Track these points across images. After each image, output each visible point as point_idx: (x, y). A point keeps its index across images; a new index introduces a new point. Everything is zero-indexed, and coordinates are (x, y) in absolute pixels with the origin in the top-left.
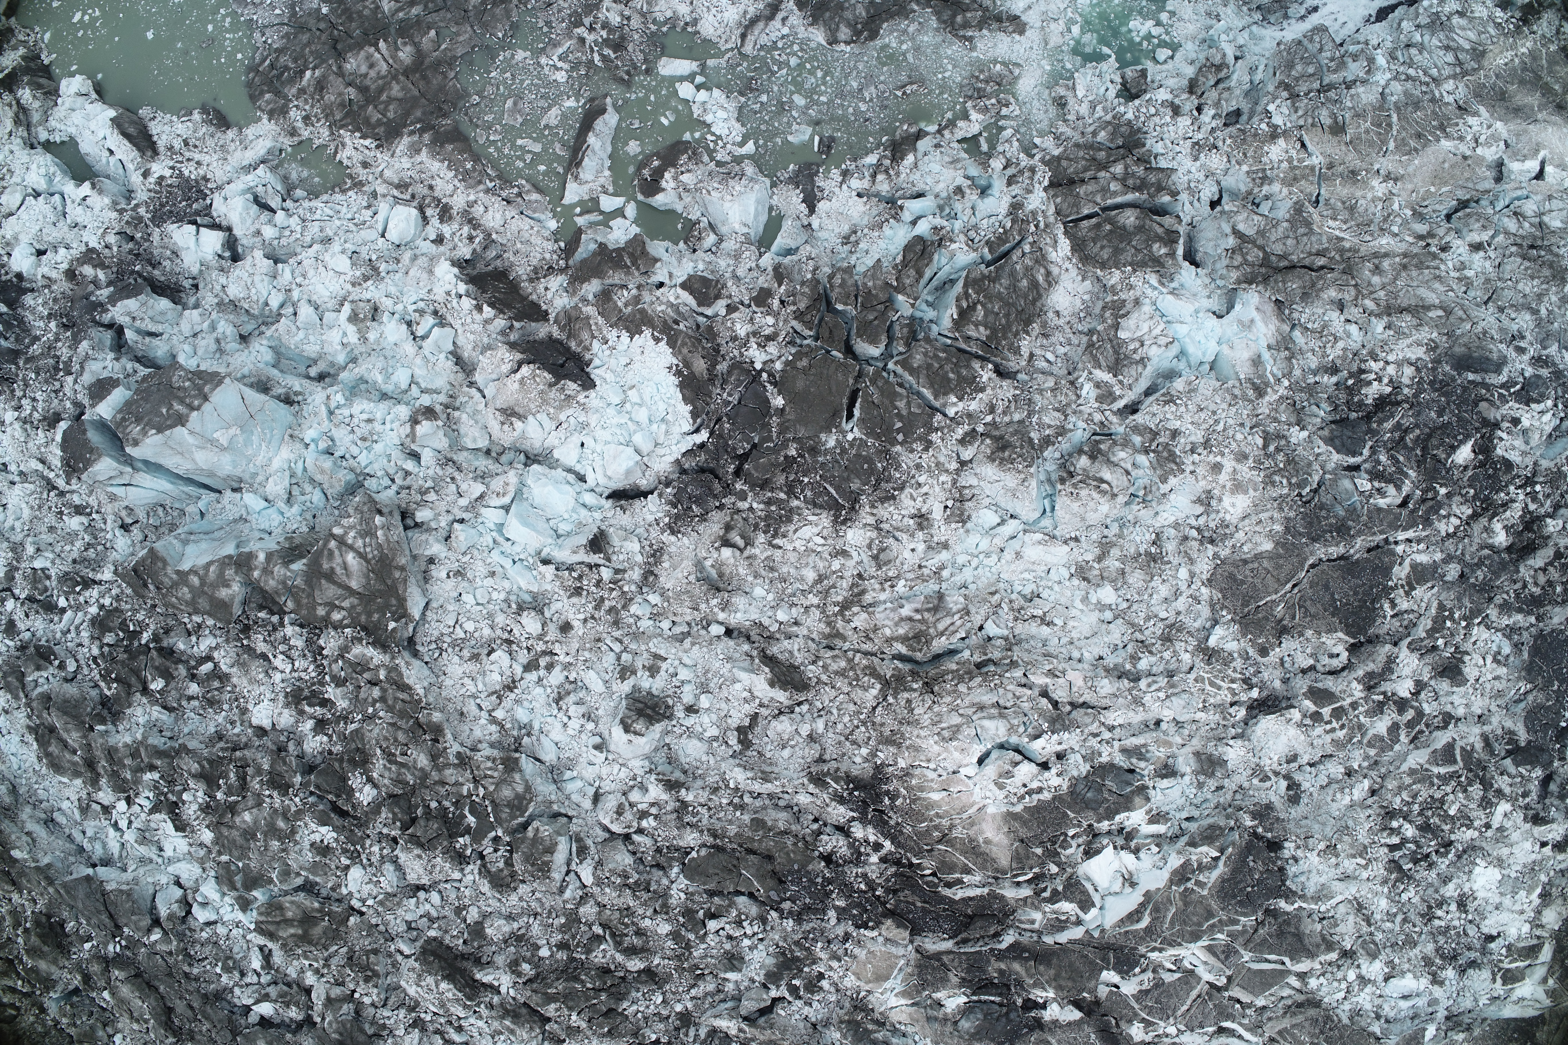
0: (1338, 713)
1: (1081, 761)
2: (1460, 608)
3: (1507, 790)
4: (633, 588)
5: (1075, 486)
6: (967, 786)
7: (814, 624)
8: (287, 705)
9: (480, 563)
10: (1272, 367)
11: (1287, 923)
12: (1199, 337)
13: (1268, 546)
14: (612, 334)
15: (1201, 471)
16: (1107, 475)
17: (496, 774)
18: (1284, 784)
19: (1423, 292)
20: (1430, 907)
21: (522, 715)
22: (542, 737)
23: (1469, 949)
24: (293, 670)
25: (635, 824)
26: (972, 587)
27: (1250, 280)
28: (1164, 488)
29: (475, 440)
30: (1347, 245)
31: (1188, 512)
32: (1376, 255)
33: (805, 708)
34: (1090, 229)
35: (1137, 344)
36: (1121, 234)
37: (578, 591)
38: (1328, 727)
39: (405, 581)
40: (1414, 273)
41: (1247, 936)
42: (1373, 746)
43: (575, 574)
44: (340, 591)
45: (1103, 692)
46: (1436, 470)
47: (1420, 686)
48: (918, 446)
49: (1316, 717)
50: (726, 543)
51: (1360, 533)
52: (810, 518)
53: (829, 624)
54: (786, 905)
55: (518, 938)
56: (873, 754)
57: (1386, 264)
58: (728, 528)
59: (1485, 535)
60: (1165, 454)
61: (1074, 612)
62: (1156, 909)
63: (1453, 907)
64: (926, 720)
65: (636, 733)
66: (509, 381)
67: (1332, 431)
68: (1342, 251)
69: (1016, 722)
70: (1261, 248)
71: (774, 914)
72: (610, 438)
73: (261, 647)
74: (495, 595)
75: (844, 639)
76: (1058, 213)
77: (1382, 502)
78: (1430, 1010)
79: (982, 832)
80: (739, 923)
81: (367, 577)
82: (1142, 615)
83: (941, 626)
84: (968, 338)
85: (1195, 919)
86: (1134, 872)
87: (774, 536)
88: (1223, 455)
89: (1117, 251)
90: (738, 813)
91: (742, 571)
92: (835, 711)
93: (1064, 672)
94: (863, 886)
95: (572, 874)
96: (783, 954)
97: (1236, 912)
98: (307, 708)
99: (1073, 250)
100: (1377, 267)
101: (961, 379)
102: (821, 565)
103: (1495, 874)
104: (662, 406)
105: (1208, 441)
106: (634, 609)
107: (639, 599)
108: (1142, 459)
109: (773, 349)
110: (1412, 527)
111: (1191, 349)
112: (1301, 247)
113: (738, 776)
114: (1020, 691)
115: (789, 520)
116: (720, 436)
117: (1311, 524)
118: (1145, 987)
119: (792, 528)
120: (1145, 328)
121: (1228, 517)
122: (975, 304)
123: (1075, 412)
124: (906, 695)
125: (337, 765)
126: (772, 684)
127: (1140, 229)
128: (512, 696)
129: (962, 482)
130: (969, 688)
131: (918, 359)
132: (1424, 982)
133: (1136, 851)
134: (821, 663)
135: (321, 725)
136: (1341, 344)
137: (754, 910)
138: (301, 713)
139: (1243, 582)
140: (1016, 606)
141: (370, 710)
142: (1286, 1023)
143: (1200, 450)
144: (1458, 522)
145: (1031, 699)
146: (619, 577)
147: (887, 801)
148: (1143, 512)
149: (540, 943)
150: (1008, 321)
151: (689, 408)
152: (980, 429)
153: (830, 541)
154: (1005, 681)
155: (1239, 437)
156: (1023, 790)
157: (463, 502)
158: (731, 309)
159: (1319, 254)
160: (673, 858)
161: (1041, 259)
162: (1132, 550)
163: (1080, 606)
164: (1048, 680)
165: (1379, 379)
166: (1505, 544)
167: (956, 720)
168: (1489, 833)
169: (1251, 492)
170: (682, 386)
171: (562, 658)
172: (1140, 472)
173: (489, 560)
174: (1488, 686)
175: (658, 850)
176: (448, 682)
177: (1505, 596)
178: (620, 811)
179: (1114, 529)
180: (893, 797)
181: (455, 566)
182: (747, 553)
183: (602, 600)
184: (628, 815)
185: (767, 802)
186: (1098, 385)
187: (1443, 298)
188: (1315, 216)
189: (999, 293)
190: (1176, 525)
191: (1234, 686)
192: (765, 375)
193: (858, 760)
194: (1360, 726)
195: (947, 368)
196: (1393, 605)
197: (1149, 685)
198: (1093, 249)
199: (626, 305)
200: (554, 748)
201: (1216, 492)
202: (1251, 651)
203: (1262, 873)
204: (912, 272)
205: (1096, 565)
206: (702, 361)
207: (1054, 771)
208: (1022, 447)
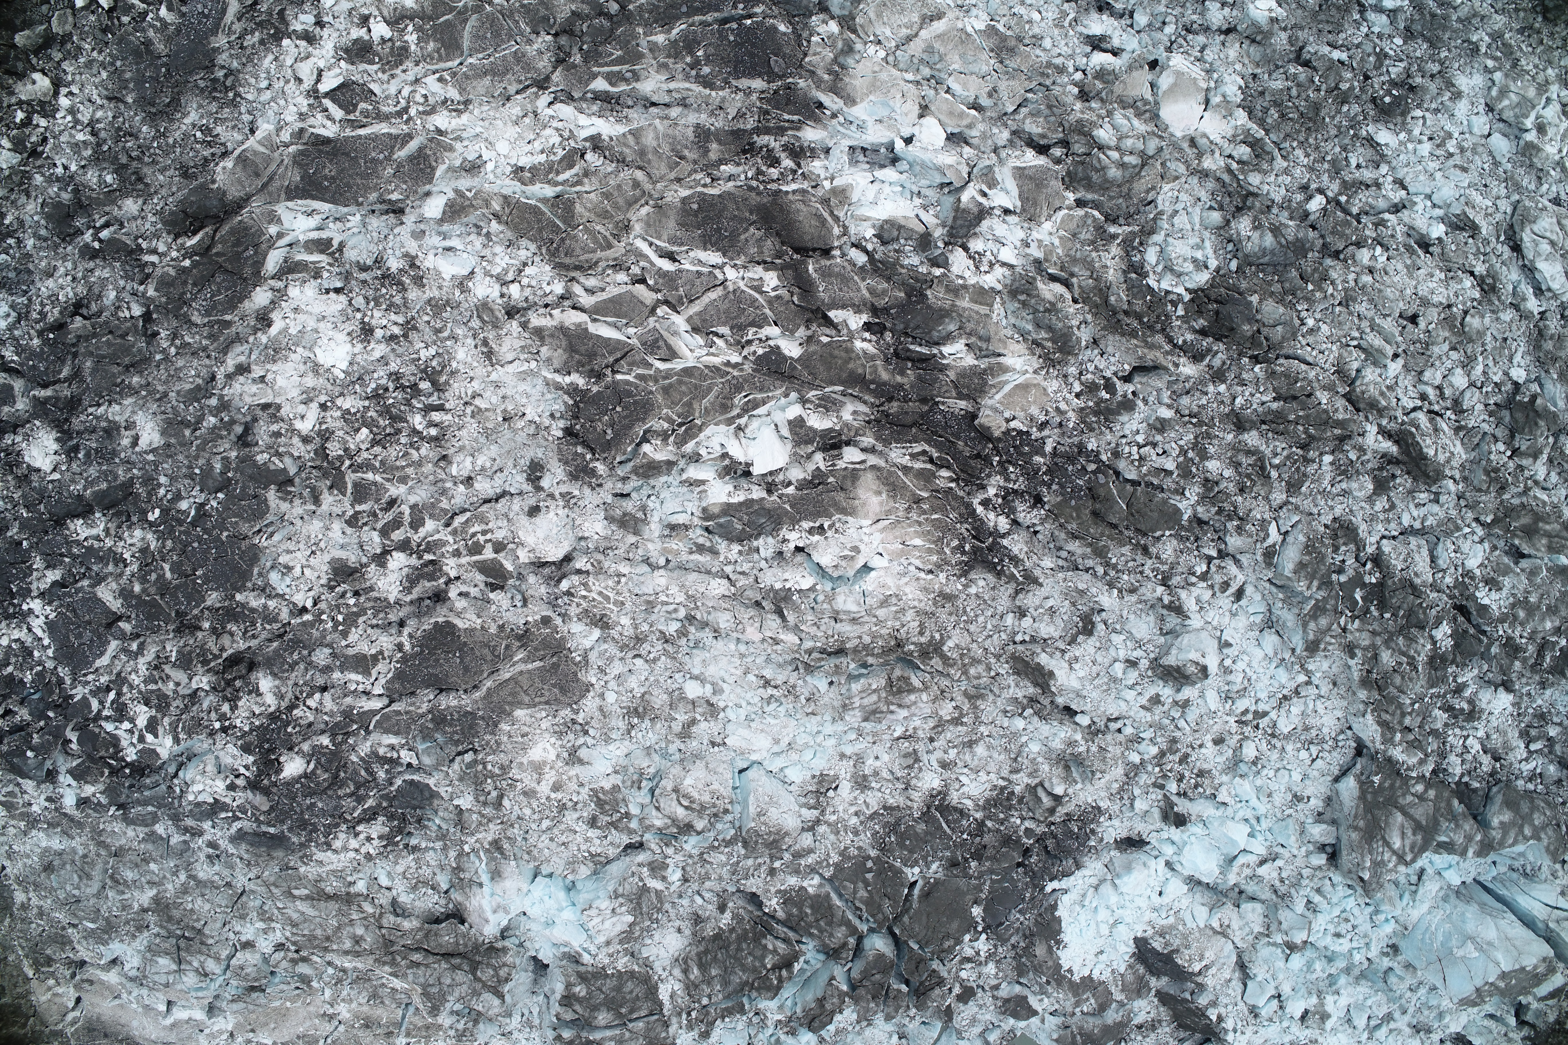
0: (476, 549)
1: (762, 550)
2: (325, 630)
3: (296, 440)
4: (1150, 768)
5: (714, 806)
6: (885, 549)
7: (989, 709)
8: (1482, 711)
9: (1277, 804)
10: (480, 867)
11: (581, 364)
12: (550, 903)
13: (519, 713)
14: (1106, 976)
15: (573, 786)
16: (681, 812)
17: (1328, 639)
18: (545, 483)
19: (311, 912)
20: (405, 336)
21: (1283, 676)
22: (1271, 654)
23: (364, 282)
24: (1466, 737)
25: (1213, 569)
26: (827, 717)
27: (492, 950)
28: (617, 780)
29: (1253, 910)
30: (387, 968)
31: (594, 752)
32: (357, 954)
33: (1019, 638)
34: (640, 1008)
35: (618, 911)
36: (612, 1004)
37: (1201, 774)
38: (489, 536)
39: (1356, 817)
40: (319, 932)
41: (628, 359)
42: (442, 510)
43: (1200, 790)
44: (1412, 811)
45: (728, 616)
46: (330, 761)
47: (381, 559)
48: (853, 852)
49: (499, 547)
50: (1057, 799)
51: (422, 716)
52: (969, 803)
53: (976, 707)
54: (1092, 467)
55: (1344, 471)
56: (966, 586)
57: (348, 945)
58: (1052, 811)
59: (283, 690)
60: (607, 807)
61: (731, 680)
62: (725, 408)
63: (379, 333)
64: (910, 615)
65: (1197, 664)
66: (1213, 958)
67: (431, 804)
68: (393, 963)
69: (825, 606)
70: (477, 979)
71: (1104, 458)
72: (1136, 899)
73: (1486, 760)
74: (1271, 774)
75: (966, 694)
76: (666, 1024)
77: (393, 740)
78: (422, 226)
79: (881, 504)
80: (1141, 458)
81: (1387, 823)
82: (659, 663)
83: (874, 697)
84: (785, 940)
85: (684, 388)
86: (732, 437)
87: (1005, 788)
88: (548, 798)
89: (618, 989)
90: (1114, 561)
91: (1046, 767)
92: (989, 626)
93: (764, 640)
94: (1011, 469)
95: (1283, 530)
96: (1106, 420)
97: (637, 387)
98: (1465, 706)
99: (657, 989)
100: (357, 942)
101: (800, 905)
102: (968, 757)
103: (324, 358)
104: (1082, 918)
105: (559, 812)
106: (1154, 750)
107: (1146, 757)
108: (634, 810)
109: (969, 952)
110: (364, 713)
111: (562, 895)
112: (436, 975)
113: (1108, 600)
114: (813, 630)
115: (987, 801)
116: (1035, 886)
117: (471, 727)
118: (752, 330)
119: (987, 794)
120: (608, 924)
121: (553, 740)
122: (773, 968)
123: (690, 856)
124: (923, 640)
125: (1458, 659)
126: (1051, 674)
127: (595, 1008)
128: (1285, 692)
129: (816, 813)
130: (860, 637)
131: (840, 933)
132: (429, 262)
133: (725, 455)
134: (993, 674)
135: (1459, 690)
136: (400, 869)
137: (1122, 465)
138: (1471, 702)
139: (554, 686)
140: (791, 698)
141: (1416, 706)
142: (599, 254)
143: (570, 804)
144: (309, 702)
145: (803, 622)
146: (1160, 781)
147: (967, 547)
148: (645, 765)
149: (1329, 468)
150: (739, 944)
151: (1057, 914)
152: (787, 856)
153: (953, 776)
154: (824, 640)
155: (527, 812)
156: (829, 534)
157: (1279, 863)
158: (996, 987)
159: (418, 965)
160: (1187, 530)
161: (691, 987)
162: (659, 725)
163: (725, 686)
164: (782, 637)
165: (369, 839)
166: (260, 675)
167: (881, 613)
168: (323, 399)
169: (525, 761)
170: (1059, 932)
171: (1232, 720)
172: (639, 800)
173: (1269, 806)
174: (301, 546)
175: (1197, 539)
176: (1340, 714)
177: (268, 627)
178: (1226, 585)
179: (672, 748)
180: (960, 549)
181: (1301, 806)
182: (1037, 781)
183: (1181, 762)
184: (1218, 579)
185: (1080, 561)
186: (664, 879)
187: (289, 904)
188: (417, 1000)
189: (744, 971)
190: (608, 740)
191: (584, 593)
192: (980, 929)
193: (982, 583)
194: (454, 533)
195: (811, 919)
196: (400, 647)
197: (676, 610)
198: (640, 991)
199: (1087, 999)
200: (1264, 644)
201: (560, 764)
202: (558, 621)
203: (600, 420)
204: (828, 1007)
205: (698, 717)
206: (1038, 953)
207: (792, 546)
208: (756, 842)
